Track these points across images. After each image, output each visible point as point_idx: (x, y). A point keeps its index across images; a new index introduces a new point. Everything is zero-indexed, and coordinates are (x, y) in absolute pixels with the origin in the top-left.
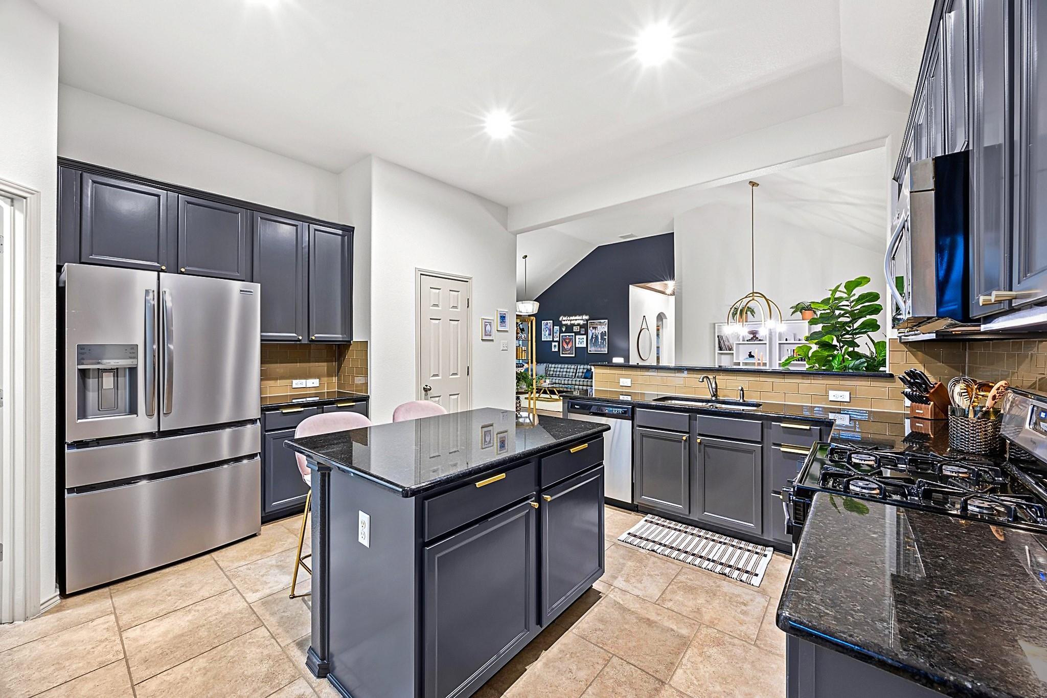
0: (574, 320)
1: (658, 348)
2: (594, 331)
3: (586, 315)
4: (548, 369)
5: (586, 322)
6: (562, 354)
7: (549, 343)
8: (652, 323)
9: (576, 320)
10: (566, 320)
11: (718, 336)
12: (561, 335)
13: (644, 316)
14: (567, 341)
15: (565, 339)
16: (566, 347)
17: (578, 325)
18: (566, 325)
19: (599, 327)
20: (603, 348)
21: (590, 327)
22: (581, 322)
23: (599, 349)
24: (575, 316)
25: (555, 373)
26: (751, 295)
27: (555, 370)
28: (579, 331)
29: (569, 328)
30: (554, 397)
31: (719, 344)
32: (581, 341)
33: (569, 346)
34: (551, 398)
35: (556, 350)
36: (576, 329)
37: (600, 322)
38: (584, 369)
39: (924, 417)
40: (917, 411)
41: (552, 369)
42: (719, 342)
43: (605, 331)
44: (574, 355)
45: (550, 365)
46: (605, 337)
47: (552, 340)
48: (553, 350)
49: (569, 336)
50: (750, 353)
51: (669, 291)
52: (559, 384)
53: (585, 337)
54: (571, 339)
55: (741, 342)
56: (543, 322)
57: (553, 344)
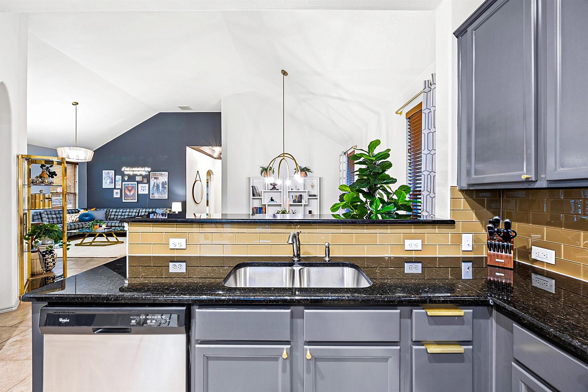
0: (136, 171)
1: (207, 194)
2: (155, 181)
3: (148, 167)
4: (108, 214)
5: (148, 173)
6: (125, 199)
7: (111, 190)
8: (204, 177)
9: (139, 171)
10: (128, 171)
11: (252, 187)
12: (123, 183)
13: (198, 171)
14: (130, 188)
15: (127, 187)
16: (128, 193)
17: (141, 175)
18: (129, 176)
19: (160, 177)
20: (164, 195)
21: (152, 178)
22: (144, 173)
23: (161, 196)
24: (138, 167)
25: (116, 217)
26: (282, 155)
27: (117, 214)
28: (141, 180)
29: (132, 178)
30: (111, 239)
31: (253, 192)
32: (143, 189)
33: (132, 193)
34: (109, 241)
35: (119, 196)
36: (138, 179)
37: (161, 174)
38: (145, 212)
39: (505, 266)
40: (497, 260)
41: (113, 213)
42: (253, 190)
43: (166, 181)
44: (136, 201)
45: (111, 210)
46: (165, 186)
47: (114, 187)
48: (115, 196)
49: (131, 184)
50: (272, 198)
51: (216, 155)
52: (119, 227)
53: (147, 185)
54: (133, 187)
55: (267, 191)
56: (104, 171)
57: (115, 191)
